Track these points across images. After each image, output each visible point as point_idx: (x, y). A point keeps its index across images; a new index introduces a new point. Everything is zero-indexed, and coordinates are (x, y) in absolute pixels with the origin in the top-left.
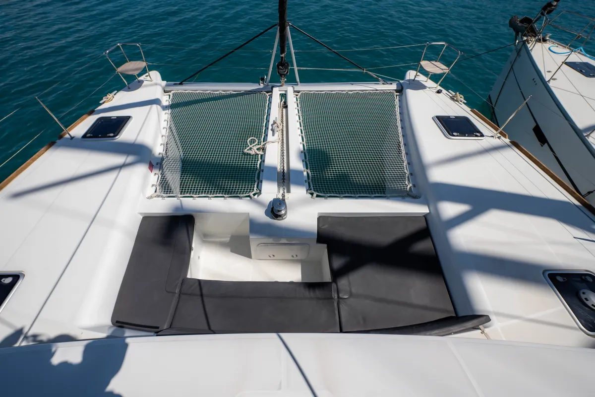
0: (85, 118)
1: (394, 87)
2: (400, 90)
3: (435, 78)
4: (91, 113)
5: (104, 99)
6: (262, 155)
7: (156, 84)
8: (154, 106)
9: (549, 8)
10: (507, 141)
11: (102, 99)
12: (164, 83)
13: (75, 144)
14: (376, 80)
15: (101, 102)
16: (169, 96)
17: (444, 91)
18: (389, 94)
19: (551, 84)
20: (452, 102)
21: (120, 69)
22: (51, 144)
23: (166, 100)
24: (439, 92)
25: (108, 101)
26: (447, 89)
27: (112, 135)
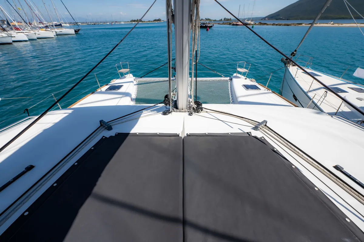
0: (104, 86)
1: (228, 78)
2: (231, 80)
3: (244, 74)
4: (107, 85)
5: (112, 81)
6: (174, 97)
7: (131, 77)
8: (131, 83)
9: (293, 54)
10: (271, 91)
11: (111, 81)
12: (134, 78)
13: (101, 93)
14: (221, 76)
15: (111, 82)
16: (136, 81)
17: (247, 79)
18: (227, 81)
19: (296, 79)
20: (251, 82)
21: (119, 71)
22: (93, 93)
23: (135, 83)
24: (246, 79)
25: (113, 82)
26: (249, 78)
27: (117, 89)
